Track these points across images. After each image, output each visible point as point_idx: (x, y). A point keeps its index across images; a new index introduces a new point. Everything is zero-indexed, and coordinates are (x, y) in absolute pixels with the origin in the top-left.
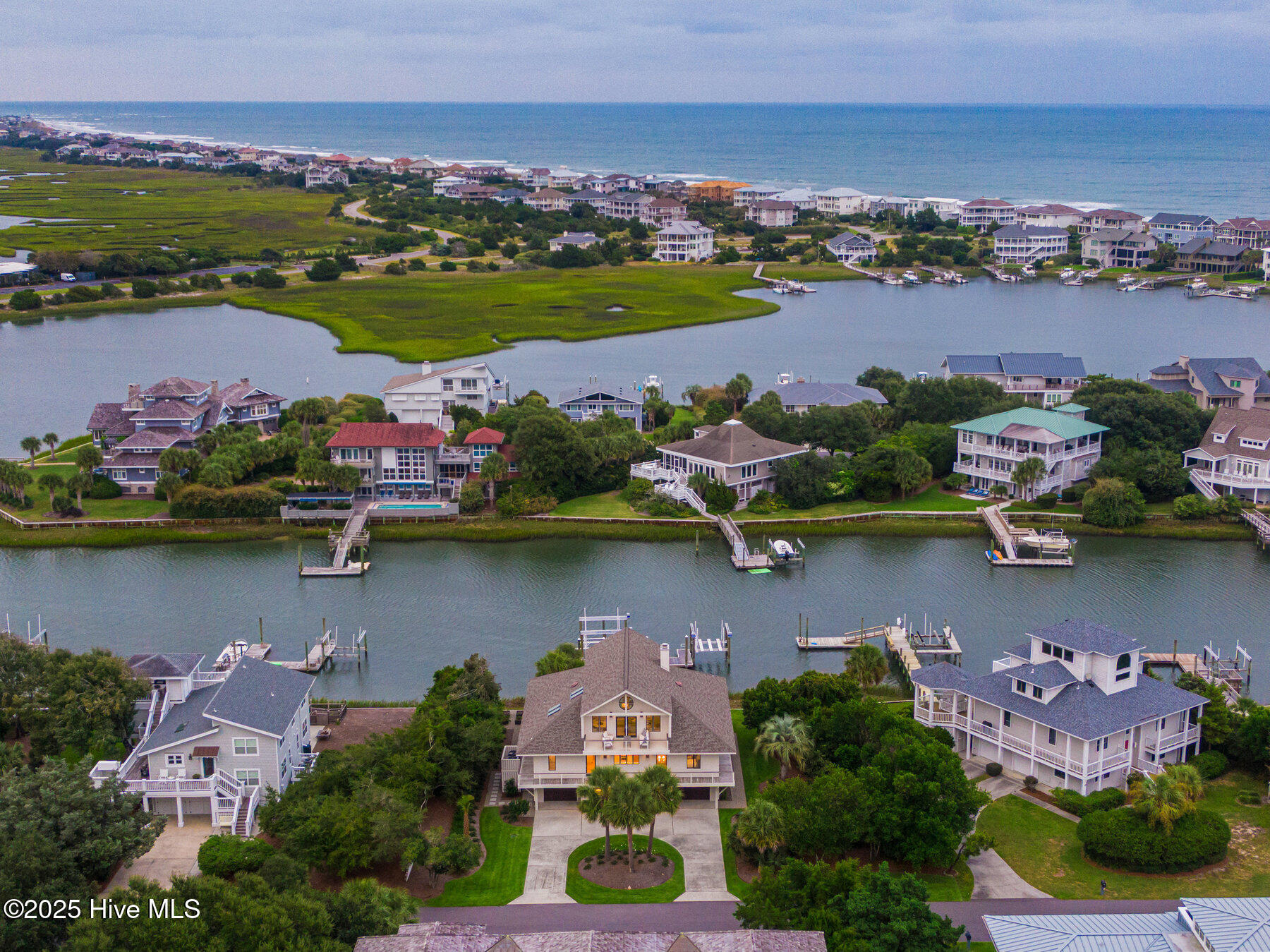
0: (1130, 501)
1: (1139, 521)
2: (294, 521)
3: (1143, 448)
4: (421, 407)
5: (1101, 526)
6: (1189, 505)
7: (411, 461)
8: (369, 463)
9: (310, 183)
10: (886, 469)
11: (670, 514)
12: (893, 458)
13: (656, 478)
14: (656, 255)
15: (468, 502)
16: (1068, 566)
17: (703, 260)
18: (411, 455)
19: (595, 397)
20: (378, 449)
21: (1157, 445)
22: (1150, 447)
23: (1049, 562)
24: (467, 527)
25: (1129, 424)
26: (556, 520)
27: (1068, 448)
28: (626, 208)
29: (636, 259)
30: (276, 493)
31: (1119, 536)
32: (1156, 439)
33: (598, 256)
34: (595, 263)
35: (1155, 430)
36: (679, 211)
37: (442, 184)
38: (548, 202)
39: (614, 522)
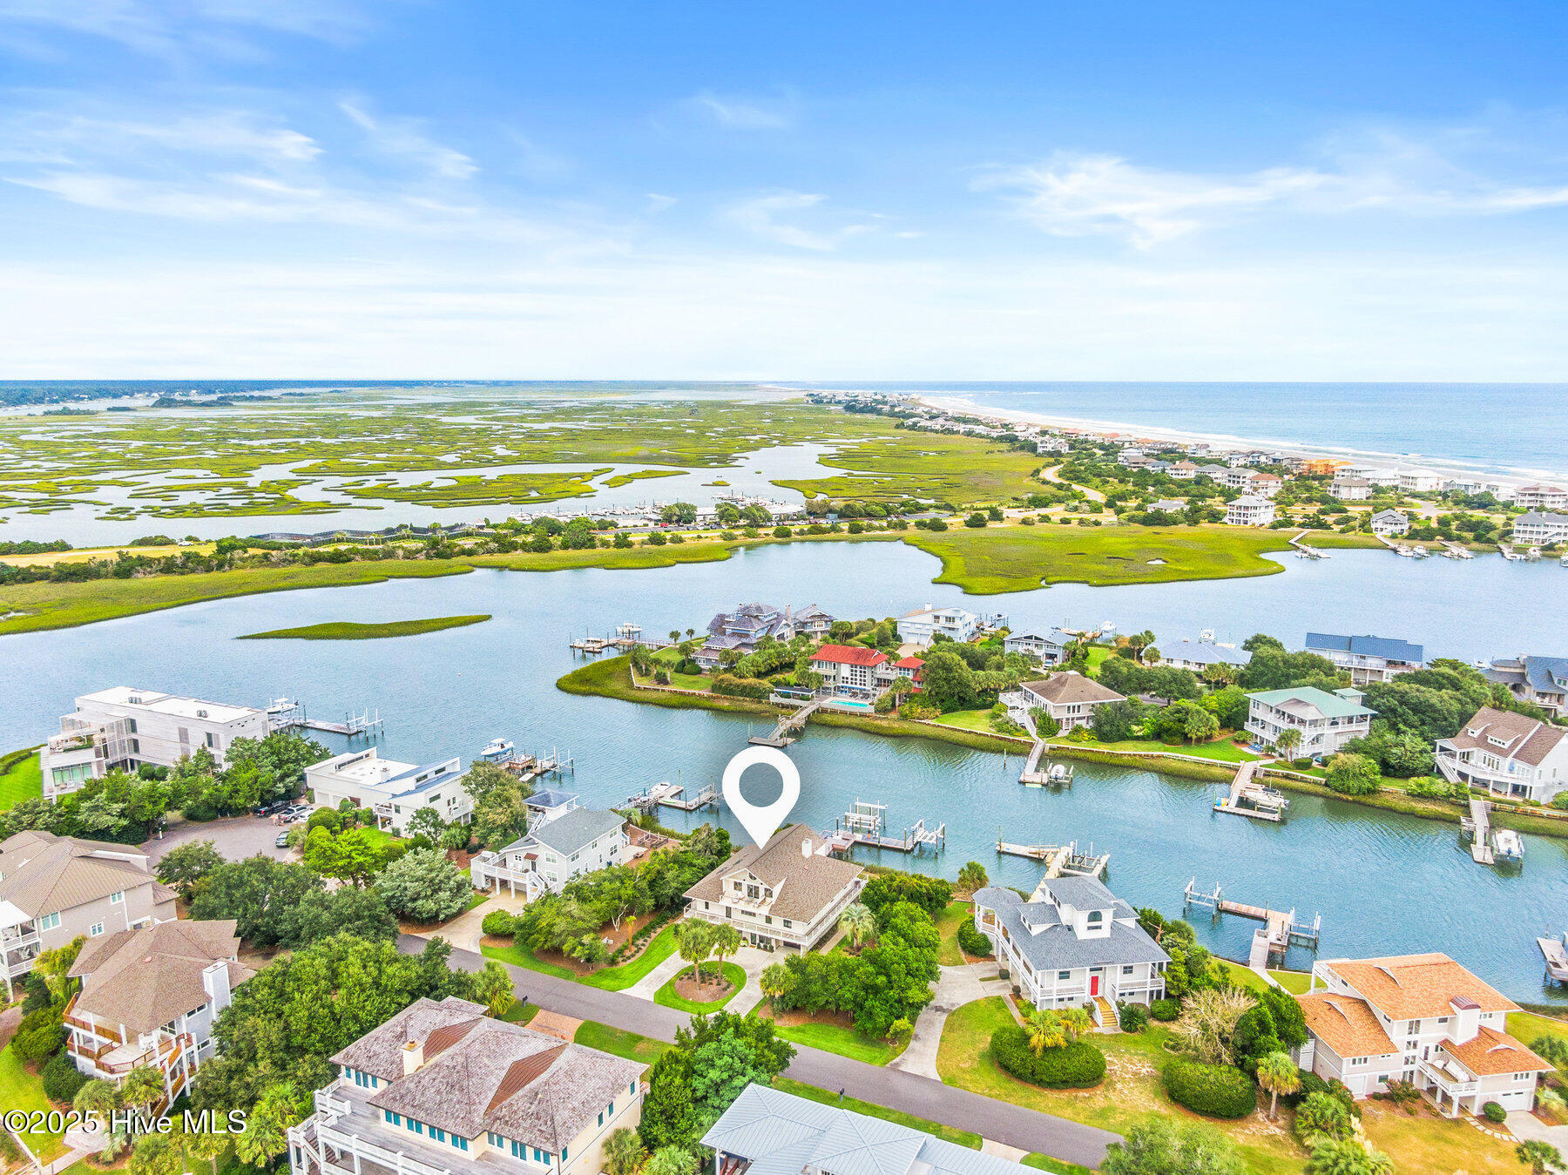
0: (1365, 775)
1: (1372, 792)
2: (777, 704)
3: (1399, 732)
4: (919, 632)
5: (1337, 791)
6: (1421, 786)
7: (858, 674)
8: (832, 672)
9: (1040, 450)
10: (1179, 721)
11: (1010, 733)
12: (1187, 713)
13: (1012, 705)
14: (1226, 519)
15: (880, 706)
16: (1274, 821)
17: (1261, 525)
18: (858, 669)
19: (1030, 637)
20: (839, 663)
21: (1410, 731)
22: (1404, 732)
23: (1260, 815)
24: (876, 722)
25: (1394, 711)
26: (934, 726)
27: (1334, 723)
28: (1236, 479)
29: (1210, 522)
30: (770, 685)
31: (1347, 801)
32: (1412, 726)
33: (1181, 518)
34: (1175, 523)
35: (1414, 719)
36: (1275, 484)
37: (1125, 454)
38: (1184, 472)
39: (970, 732)
